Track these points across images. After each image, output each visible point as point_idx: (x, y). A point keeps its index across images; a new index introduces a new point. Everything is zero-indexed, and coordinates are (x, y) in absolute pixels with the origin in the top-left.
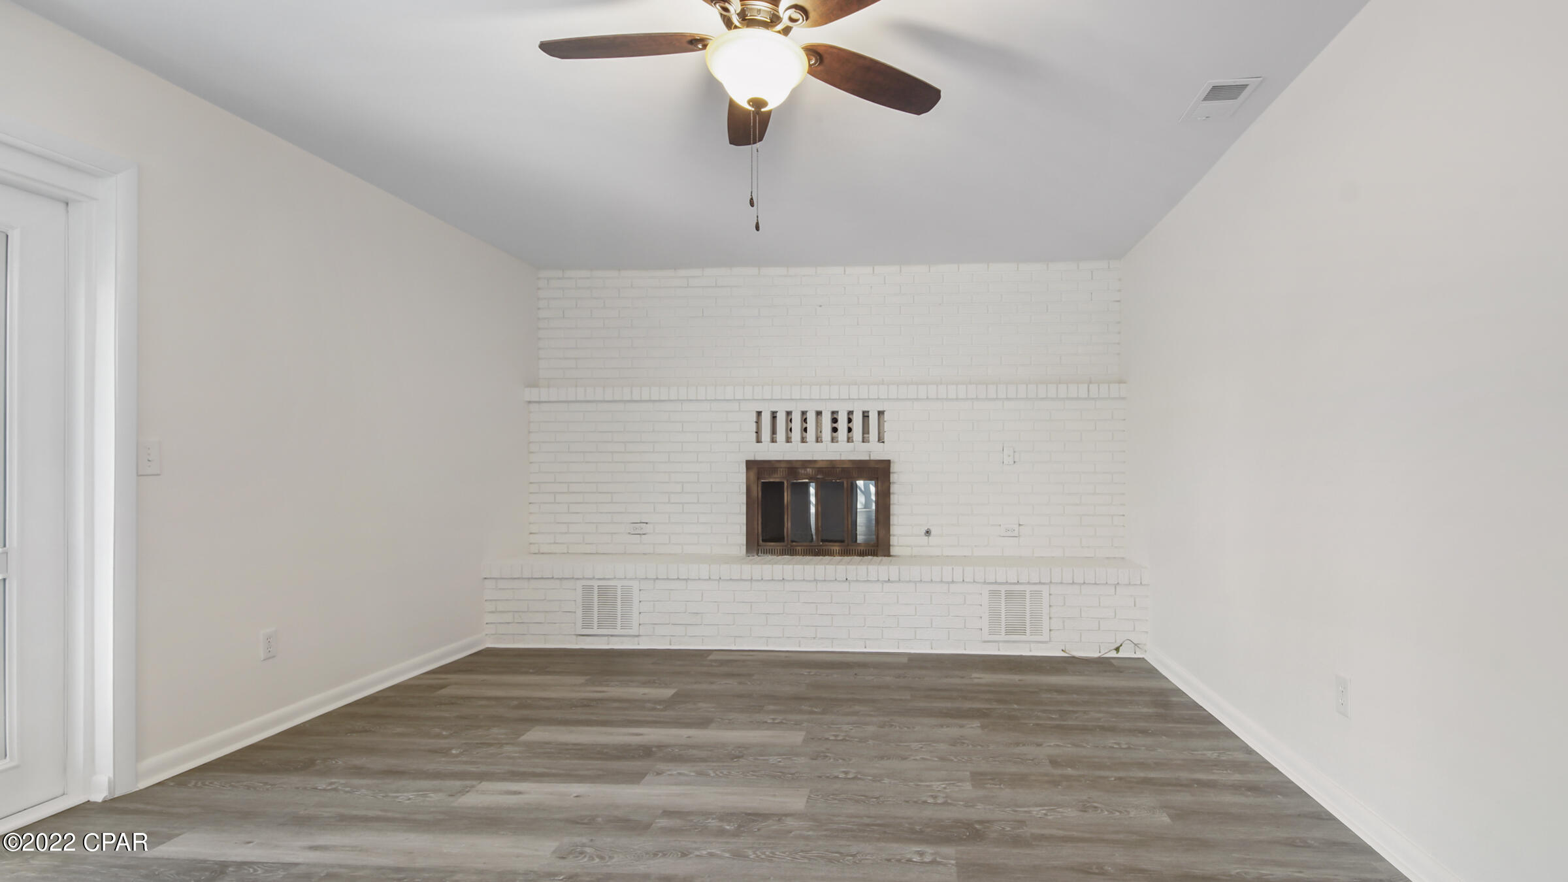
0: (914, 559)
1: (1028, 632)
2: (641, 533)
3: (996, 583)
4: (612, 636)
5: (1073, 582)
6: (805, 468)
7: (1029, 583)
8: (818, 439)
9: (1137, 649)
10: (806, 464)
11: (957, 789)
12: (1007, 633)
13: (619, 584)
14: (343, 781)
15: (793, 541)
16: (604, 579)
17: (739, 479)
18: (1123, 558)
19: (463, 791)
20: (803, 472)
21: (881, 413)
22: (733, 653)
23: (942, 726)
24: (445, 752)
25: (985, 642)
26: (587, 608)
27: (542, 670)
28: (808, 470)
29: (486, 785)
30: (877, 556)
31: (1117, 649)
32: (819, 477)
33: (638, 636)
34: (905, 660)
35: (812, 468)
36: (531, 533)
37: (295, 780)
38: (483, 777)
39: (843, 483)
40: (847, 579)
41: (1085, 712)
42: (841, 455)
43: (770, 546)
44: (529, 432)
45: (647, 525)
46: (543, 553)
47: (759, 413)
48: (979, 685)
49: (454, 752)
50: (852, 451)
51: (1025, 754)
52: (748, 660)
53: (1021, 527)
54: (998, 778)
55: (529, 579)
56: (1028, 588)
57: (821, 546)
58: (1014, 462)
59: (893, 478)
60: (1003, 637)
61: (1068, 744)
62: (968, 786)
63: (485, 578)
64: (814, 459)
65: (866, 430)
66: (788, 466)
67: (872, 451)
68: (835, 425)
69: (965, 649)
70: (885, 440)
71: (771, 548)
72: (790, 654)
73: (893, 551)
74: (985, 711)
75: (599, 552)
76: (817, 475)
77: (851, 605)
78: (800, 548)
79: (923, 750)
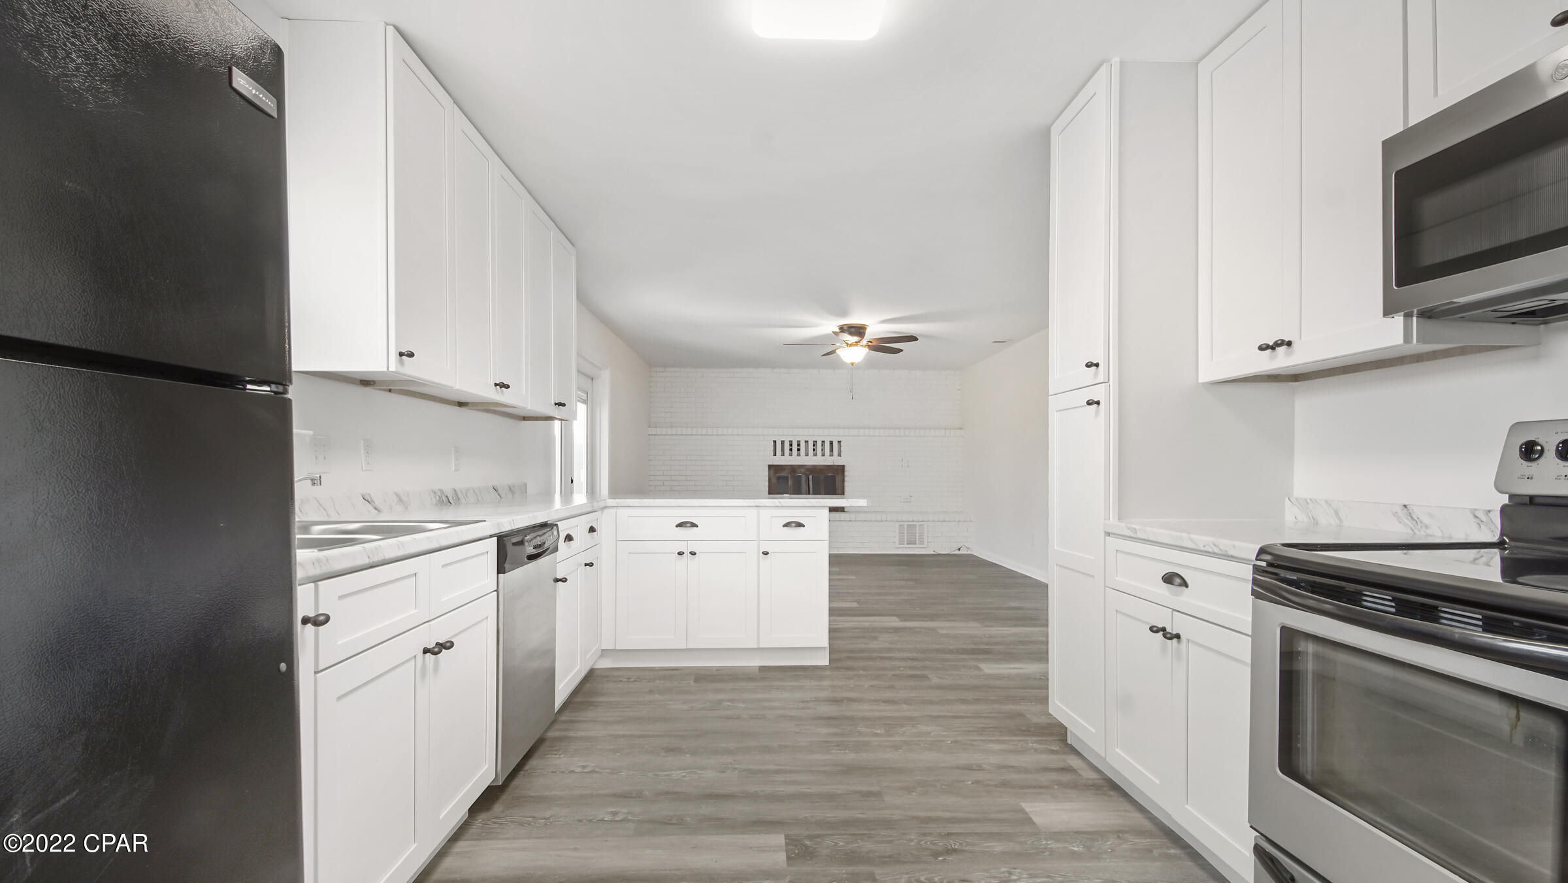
1: (917, 543)
3: (902, 521)
5: (939, 520)
7: (918, 521)
8: (807, 455)
9: (968, 549)
10: (799, 466)
12: (908, 544)
17: (765, 474)
18: (961, 511)
20: (799, 470)
21: (839, 442)
25: (897, 548)
31: (959, 549)
35: (803, 467)
39: (820, 476)
42: (820, 462)
47: (776, 441)
50: (823, 460)
53: (911, 497)
56: (918, 524)
58: (908, 466)
59: (846, 473)
60: (905, 546)
64: (804, 464)
65: (831, 450)
66: (791, 468)
67: (835, 460)
68: (815, 447)
69: (887, 551)
70: (842, 455)
73: (846, 509)
76: (806, 472)
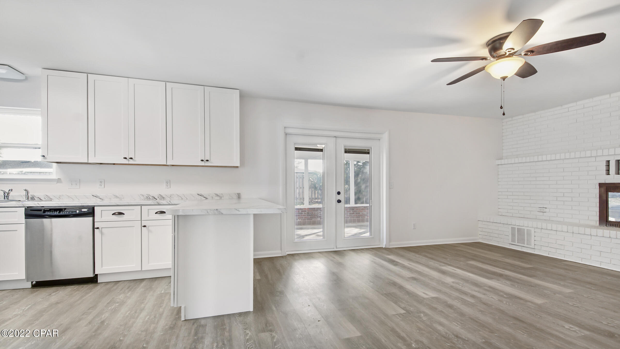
2: (543, 211)
4: (523, 246)
13: (526, 228)
14: (421, 257)
16: (519, 226)
24: (446, 258)
26: (513, 235)
27: (490, 250)
33: (534, 249)
36: (499, 208)
44: (498, 175)
45: (546, 209)
46: (503, 216)
55: (493, 222)
63: (479, 221)
71: (614, 224)
75: (525, 217)
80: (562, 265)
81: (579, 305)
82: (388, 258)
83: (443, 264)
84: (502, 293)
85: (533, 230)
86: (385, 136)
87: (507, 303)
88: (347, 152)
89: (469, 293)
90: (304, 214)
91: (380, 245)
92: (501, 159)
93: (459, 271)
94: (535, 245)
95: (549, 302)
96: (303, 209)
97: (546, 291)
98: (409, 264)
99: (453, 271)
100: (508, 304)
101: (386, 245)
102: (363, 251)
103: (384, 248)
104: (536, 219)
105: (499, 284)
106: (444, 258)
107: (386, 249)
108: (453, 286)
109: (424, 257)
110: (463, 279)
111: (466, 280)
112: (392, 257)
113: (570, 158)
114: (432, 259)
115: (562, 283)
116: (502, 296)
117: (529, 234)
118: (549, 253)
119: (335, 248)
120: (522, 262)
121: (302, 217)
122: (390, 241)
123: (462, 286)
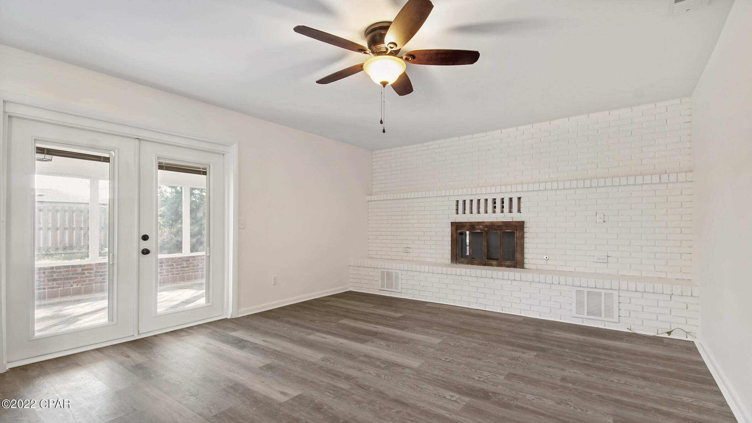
0: (537, 271)
1: (603, 315)
2: (408, 252)
3: (580, 286)
4: (391, 291)
5: (636, 290)
6: (479, 225)
7: (603, 288)
9: (688, 335)
10: (479, 223)
11: (495, 377)
12: (588, 314)
13: (394, 271)
15: (472, 259)
16: (388, 269)
17: (448, 231)
18: (690, 280)
19: (310, 334)
20: (477, 227)
21: (519, 199)
22: (434, 304)
23: (513, 351)
24: (314, 321)
25: (573, 317)
26: (383, 279)
27: (361, 301)
28: (480, 226)
29: (318, 334)
30: (516, 268)
31: (669, 333)
32: (485, 229)
33: (401, 293)
34: (521, 319)
35: (482, 225)
36: (369, 250)
37: (272, 322)
38: (319, 331)
39: (498, 232)
40: (492, 277)
41: (612, 361)
42: (497, 219)
43: (462, 260)
44: (368, 212)
45: (410, 249)
46: (372, 258)
47: (458, 201)
48: (555, 337)
49: (317, 322)
50: (503, 217)
51: (550, 372)
52: (442, 308)
53: (609, 258)
54: (521, 378)
55: (363, 267)
56: (603, 292)
57: (487, 261)
58: (604, 222)
59: (526, 230)
60: (585, 316)
61: (583, 373)
62: (502, 378)
63: (350, 266)
64: (484, 221)
65: (511, 207)
66: (470, 224)
67: (515, 217)
68: (495, 205)
69: (561, 319)
70: (521, 211)
71: (462, 261)
72: (462, 308)
73: (526, 266)
74: (545, 349)
76: (485, 228)
77: (495, 290)
78: (476, 262)
79: (493, 358)
80: (426, 307)
81: (451, 359)
82: (233, 337)
83: (310, 331)
84: (378, 363)
85: (400, 272)
86: (233, 151)
87: (386, 377)
88: (164, 168)
89: (343, 373)
90: (88, 274)
91: (222, 315)
92: (371, 195)
93: (330, 339)
94: (402, 288)
95: (425, 362)
96: (85, 266)
97: (419, 347)
98: (264, 341)
99: (323, 340)
100: (387, 379)
101: (232, 315)
102: (190, 331)
103: (230, 319)
104: (401, 260)
105: (375, 349)
106: (311, 320)
107: (232, 320)
108: (323, 367)
109: (286, 325)
110: (334, 351)
111: (337, 351)
112: (240, 334)
113: (429, 197)
114: (297, 325)
115: (430, 331)
116: (379, 367)
117: (397, 278)
118: (413, 296)
119: (136, 334)
120: (392, 311)
121: (84, 279)
122: (239, 307)
123: (334, 364)
